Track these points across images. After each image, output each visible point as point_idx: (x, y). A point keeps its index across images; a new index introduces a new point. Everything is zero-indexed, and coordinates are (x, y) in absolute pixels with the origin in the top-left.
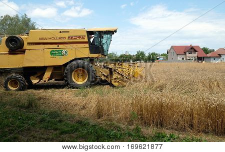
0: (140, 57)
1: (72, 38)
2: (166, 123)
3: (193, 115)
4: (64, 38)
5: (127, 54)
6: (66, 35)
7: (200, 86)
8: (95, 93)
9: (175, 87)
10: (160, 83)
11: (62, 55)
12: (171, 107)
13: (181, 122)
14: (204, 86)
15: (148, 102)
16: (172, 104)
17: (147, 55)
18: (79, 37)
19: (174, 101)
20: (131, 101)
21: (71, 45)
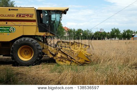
0: (114, 34)
1: (20, 16)
4: (13, 16)
5: (102, 31)
6: (15, 13)
8: (70, 69)
11: (10, 32)
17: (122, 32)
18: (28, 15)
21: (20, 22)
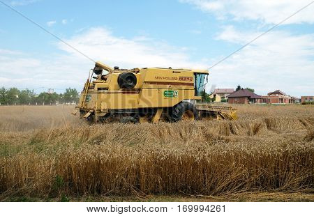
1: (182, 79)
2: (106, 187)
3: (139, 173)
4: (176, 79)
6: (178, 76)
7: (149, 134)
9: (117, 137)
10: (98, 133)
12: (112, 165)
13: (126, 184)
14: (153, 134)
15: (79, 160)
16: (114, 160)
19: (116, 156)
20: (54, 162)
